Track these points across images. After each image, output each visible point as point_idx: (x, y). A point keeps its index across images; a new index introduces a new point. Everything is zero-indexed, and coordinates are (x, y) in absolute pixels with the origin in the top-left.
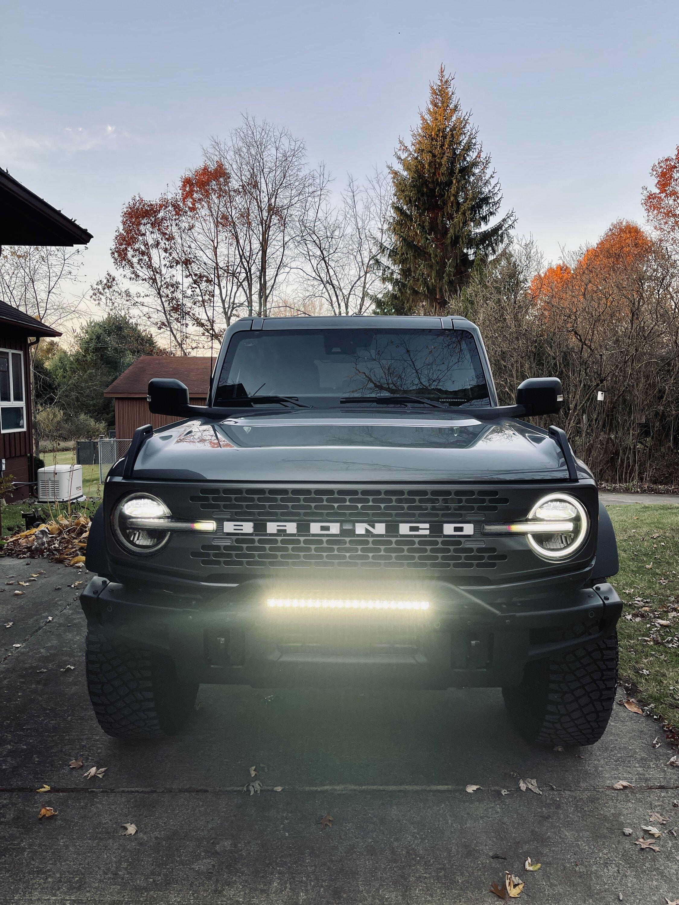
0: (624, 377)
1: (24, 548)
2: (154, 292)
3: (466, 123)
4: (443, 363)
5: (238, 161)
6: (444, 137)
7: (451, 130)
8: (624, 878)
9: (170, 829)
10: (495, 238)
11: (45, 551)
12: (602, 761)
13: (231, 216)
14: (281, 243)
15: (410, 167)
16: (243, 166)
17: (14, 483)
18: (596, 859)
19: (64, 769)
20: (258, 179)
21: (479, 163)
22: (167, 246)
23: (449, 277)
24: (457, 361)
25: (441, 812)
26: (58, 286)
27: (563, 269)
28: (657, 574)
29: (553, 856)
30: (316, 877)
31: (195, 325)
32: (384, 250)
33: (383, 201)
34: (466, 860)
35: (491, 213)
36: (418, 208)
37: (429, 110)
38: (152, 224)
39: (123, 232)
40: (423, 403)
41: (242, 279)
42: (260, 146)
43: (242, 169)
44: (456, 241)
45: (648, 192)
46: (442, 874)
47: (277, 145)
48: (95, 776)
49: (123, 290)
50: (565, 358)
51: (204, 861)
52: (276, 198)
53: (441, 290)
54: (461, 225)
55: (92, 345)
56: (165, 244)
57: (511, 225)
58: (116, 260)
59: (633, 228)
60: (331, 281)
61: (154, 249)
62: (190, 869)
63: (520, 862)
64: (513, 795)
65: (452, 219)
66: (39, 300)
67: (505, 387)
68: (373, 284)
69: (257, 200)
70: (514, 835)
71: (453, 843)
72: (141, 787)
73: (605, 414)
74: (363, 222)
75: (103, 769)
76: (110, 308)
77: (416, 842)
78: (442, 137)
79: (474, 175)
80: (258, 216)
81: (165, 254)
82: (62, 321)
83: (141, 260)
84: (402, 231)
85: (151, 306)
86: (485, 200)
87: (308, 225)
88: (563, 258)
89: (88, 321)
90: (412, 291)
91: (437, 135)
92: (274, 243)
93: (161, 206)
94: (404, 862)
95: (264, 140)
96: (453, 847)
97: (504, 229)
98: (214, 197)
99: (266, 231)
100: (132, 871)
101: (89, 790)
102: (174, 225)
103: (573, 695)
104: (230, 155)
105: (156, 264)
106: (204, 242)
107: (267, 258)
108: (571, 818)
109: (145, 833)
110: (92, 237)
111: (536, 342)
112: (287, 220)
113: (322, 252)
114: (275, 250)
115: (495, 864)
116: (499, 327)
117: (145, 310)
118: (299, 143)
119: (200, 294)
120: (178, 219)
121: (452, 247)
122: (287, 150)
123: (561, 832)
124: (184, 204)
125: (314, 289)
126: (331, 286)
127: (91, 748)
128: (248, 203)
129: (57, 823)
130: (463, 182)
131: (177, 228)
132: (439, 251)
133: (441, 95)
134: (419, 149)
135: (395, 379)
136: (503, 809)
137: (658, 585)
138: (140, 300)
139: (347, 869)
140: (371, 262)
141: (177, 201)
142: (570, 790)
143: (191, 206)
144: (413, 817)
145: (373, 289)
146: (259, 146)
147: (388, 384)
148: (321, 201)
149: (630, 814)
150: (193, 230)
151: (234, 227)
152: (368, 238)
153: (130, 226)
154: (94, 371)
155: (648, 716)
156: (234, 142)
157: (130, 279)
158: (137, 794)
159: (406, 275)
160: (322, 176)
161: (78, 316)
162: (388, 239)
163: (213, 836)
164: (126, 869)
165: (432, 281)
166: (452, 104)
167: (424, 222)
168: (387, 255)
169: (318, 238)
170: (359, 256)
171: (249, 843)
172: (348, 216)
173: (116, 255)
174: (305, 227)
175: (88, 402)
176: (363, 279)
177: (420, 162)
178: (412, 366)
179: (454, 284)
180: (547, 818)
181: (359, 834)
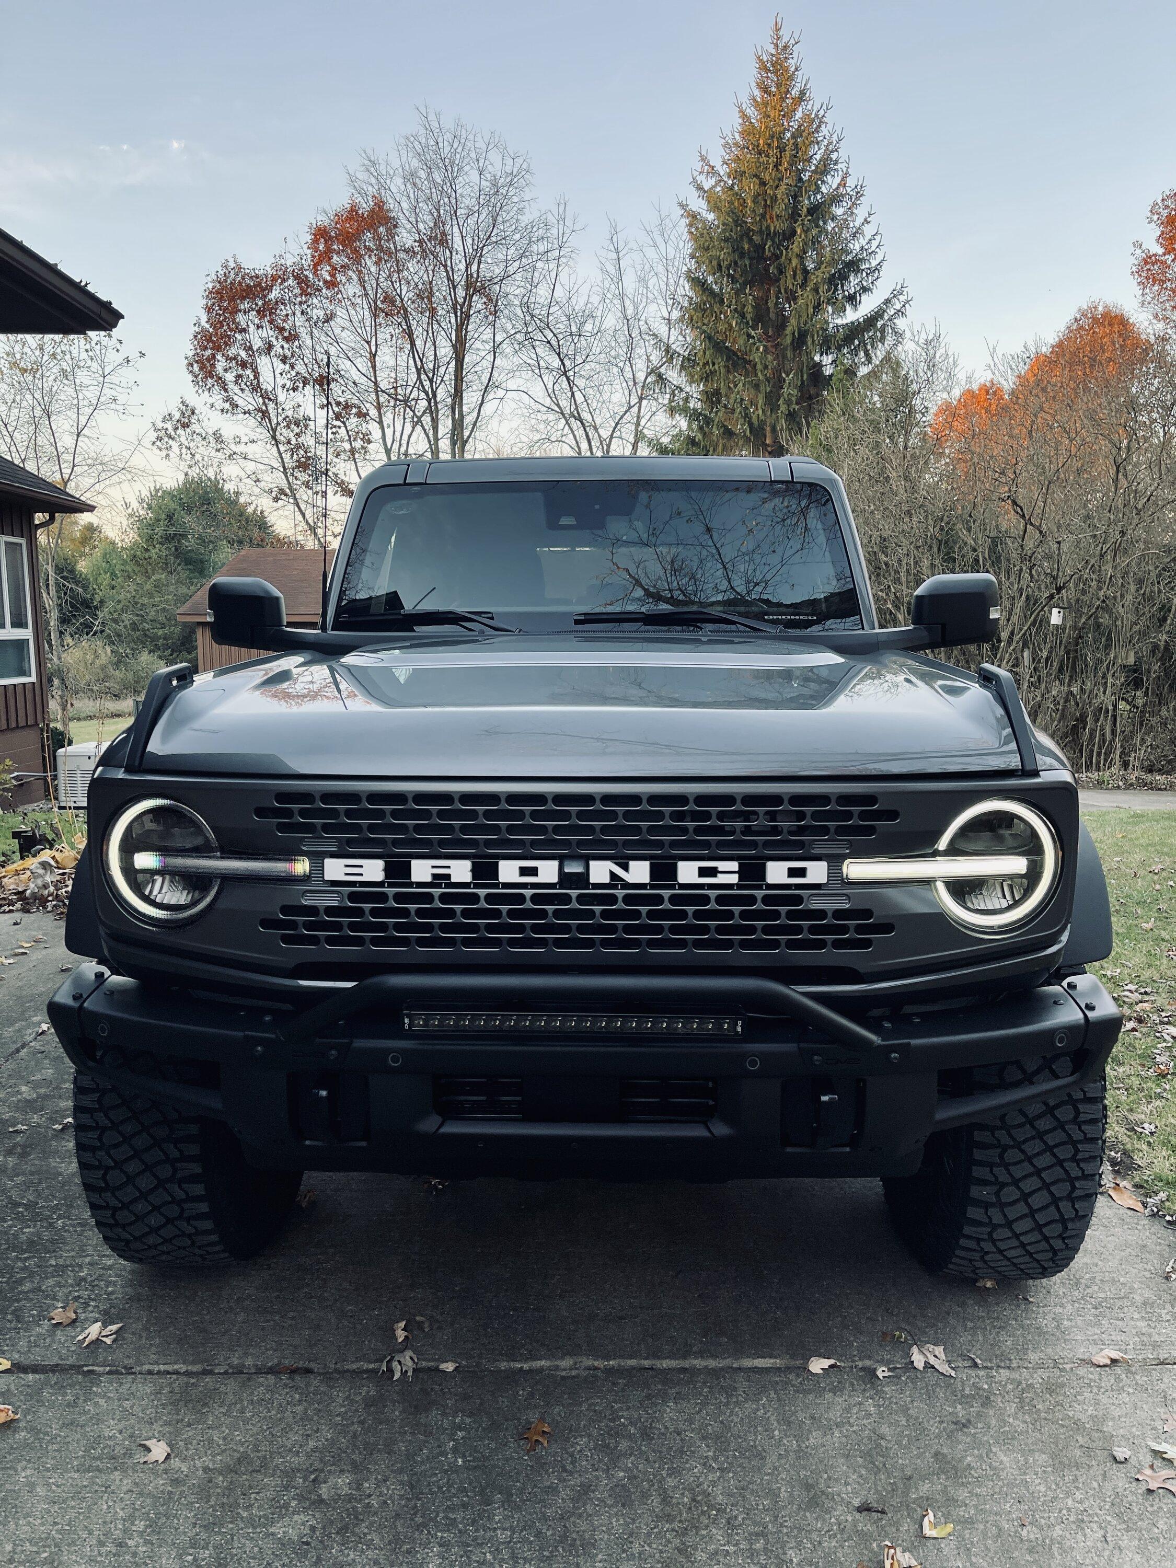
0: (1099, 581)
1: (10, 894)
2: (266, 435)
3: (821, 122)
4: (774, 551)
5: (412, 196)
6: (782, 150)
7: (794, 136)
8: (1117, 1552)
9: (235, 1451)
10: (870, 334)
11: (50, 898)
12: (1069, 1307)
13: (400, 296)
14: (489, 346)
15: (719, 204)
16: (421, 205)
17: (16, 774)
18: (1060, 1512)
19: (39, 1326)
20: (448, 227)
21: (843, 195)
22: (286, 351)
23: (788, 406)
24: (799, 547)
25: (760, 1413)
26: (94, 424)
27: (990, 392)
28: (1163, 940)
29: (976, 1507)
30: (513, 1553)
31: (339, 494)
32: (672, 358)
33: (670, 268)
34: (808, 1514)
35: (865, 290)
36: (734, 281)
37: (754, 100)
38: (258, 312)
39: (207, 326)
40: (734, 623)
41: (422, 410)
42: (451, 168)
43: (417, 210)
44: (800, 339)
45: (1143, 252)
46: (759, 1546)
47: (481, 165)
48: (97, 1342)
49: (211, 432)
50: (993, 549)
51: (296, 1517)
52: (479, 263)
53: (774, 429)
54: (811, 310)
55: (159, 531)
56: (282, 347)
57: (899, 311)
58: (196, 377)
59: (1116, 316)
60: (578, 413)
61: (263, 357)
62: (268, 1535)
63: (912, 1518)
64: (899, 1377)
65: (795, 299)
66: (60, 449)
67: (885, 600)
68: (653, 418)
69: (445, 266)
70: (900, 1461)
71: (782, 1479)
72: (184, 1363)
73: (1062, 648)
74: (636, 308)
75: (114, 1328)
76: (188, 463)
77: (710, 1478)
78: (777, 148)
79: (833, 218)
80: (449, 297)
81: (282, 366)
82: (102, 485)
83: (240, 376)
84: (706, 321)
85: (260, 460)
86: (854, 265)
87: (537, 312)
88: (992, 367)
89: (152, 489)
90: (721, 431)
91: (769, 145)
92: (478, 345)
93: (274, 279)
94: (686, 1520)
95: (458, 156)
96: (783, 1489)
97: (886, 317)
98: (369, 262)
99: (462, 324)
100: (154, 1538)
101: (85, 1369)
102: (298, 313)
103: (1019, 1188)
104: (396, 185)
105: (267, 385)
106: (352, 345)
107: (464, 373)
108: (1010, 1425)
109: (184, 1460)
110: (123, 317)
111: (942, 519)
112: (500, 303)
113: (562, 360)
114: (479, 359)
115: (865, 1523)
116: (876, 491)
117: (250, 466)
118: (520, 160)
119: (347, 438)
120: (306, 302)
121: (794, 350)
122: (499, 175)
123: (991, 1455)
124: (315, 274)
125: (549, 428)
126: (579, 423)
127: (96, 1283)
128: (431, 272)
129: (17, 1436)
130: (814, 232)
131: (304, 318)
132: (770, 357)
133: (776, 72)
134: (736, 171)
135: (684, 581)
136: (880, 1406)
137: (1165, 961)
138: (241, 448)
139: (574, 1535)
140: (649, 380)
141: (302, 269)
142: (1009, 1368)
143: (329, 278)
144: (707, 1425)
145: (652, 428)
146: (449, 167)
147: (670, 590)
148: (560, 269)
149: (1126, 1415)
150: (332, 323)
151: (406, 318)
152: (644, 336)
153: (220, 315)
154: (163, 576)
155: (1154, 1215)
156: (404, 159)
157: (222, 411)
158: (174, 1376)
159: (712, 402)
160: (561, 223)
161: (129, 477)
162: (681, 338)
163: (317, 1465)
164: (141, 1534)
165: (757, 413)
166: (796, 89)
167: (744, 306)
168: (678, 367)
169: (555, 335)
170: (627, 369)
171: (385, 1481)
172: (609, 295)
173: (196, 367)
174: (532, 316)
175: (155, 631)
176: (635, 409)
177: (737, 194)
178: (717, 557)
179: (798, 419)
180: (964, 1426)
181: (600, 1461)
